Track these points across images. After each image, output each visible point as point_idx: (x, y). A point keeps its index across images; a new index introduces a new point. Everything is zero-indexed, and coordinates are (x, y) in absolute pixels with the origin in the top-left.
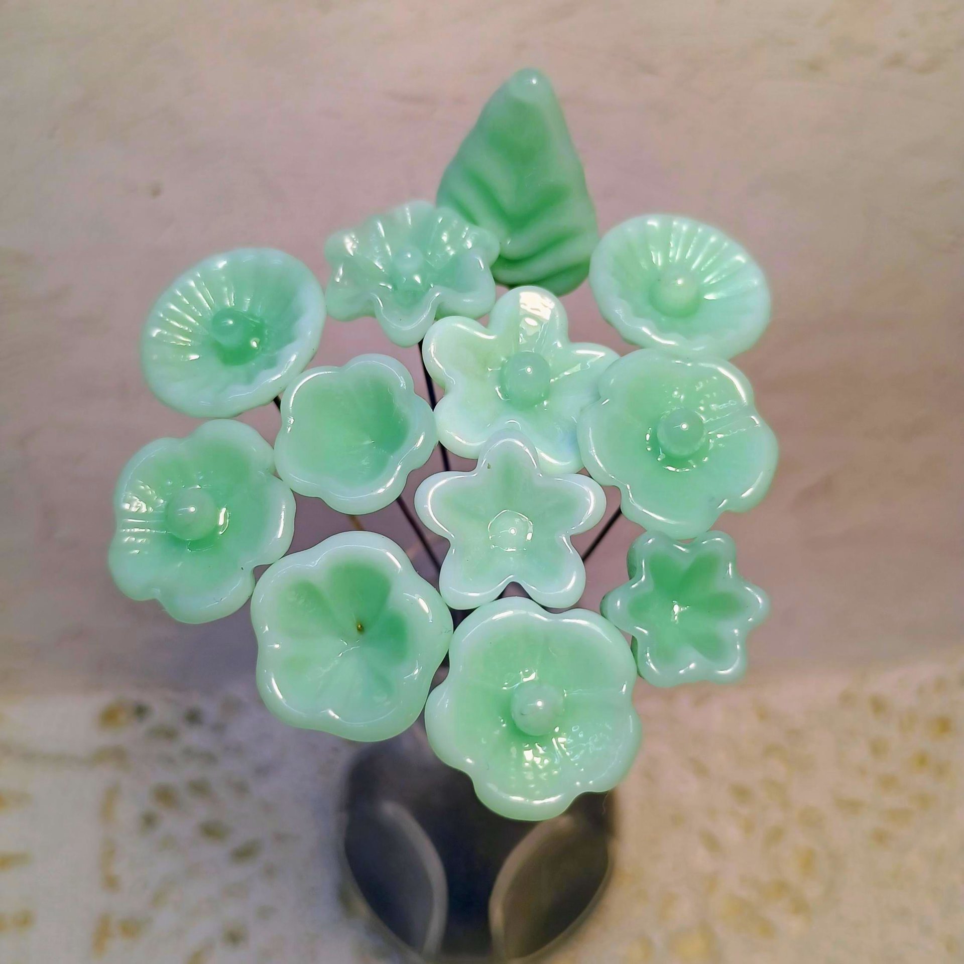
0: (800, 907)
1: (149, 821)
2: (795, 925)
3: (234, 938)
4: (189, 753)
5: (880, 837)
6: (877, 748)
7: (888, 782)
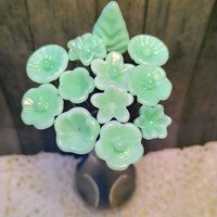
0: (166, 202)
1: (19, 184)
2: (165, 206)
3: (37, 211)
4: (28, 169)
5: (185, 186)
6: (185, 166)
7: (187, 173)
